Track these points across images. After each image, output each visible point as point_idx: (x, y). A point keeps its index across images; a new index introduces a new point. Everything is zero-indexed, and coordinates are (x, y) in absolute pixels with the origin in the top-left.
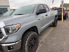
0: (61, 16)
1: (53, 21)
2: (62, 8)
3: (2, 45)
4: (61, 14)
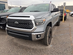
2: (64, 9)
3: (32, 34)
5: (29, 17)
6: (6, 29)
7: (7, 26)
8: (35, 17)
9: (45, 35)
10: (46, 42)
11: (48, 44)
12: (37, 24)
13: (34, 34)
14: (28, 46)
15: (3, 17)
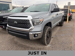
0: (67, 17)
1: (60, 20)
4: (66, 15)
5: (27, 17)
6: (7, 28)
7: (8, 25)
8: (32, 17)
9: (43, 35)
10: (44, 41)
11: (46, 44)
12: (35, 24)
13: (31, 33)
14: (27, 45)
15: (5, 17)
